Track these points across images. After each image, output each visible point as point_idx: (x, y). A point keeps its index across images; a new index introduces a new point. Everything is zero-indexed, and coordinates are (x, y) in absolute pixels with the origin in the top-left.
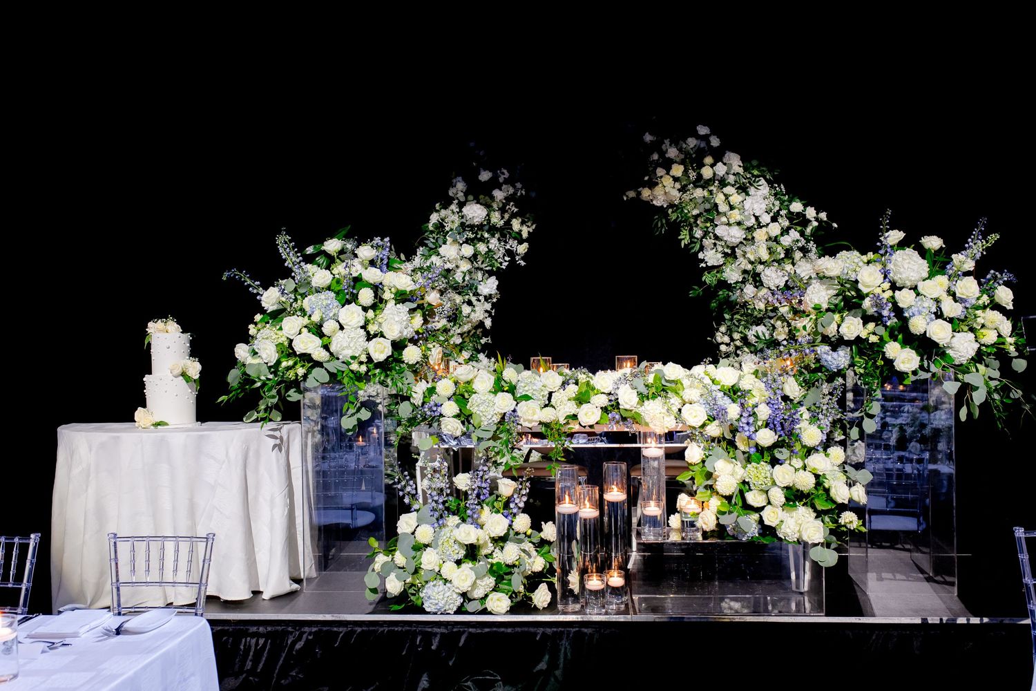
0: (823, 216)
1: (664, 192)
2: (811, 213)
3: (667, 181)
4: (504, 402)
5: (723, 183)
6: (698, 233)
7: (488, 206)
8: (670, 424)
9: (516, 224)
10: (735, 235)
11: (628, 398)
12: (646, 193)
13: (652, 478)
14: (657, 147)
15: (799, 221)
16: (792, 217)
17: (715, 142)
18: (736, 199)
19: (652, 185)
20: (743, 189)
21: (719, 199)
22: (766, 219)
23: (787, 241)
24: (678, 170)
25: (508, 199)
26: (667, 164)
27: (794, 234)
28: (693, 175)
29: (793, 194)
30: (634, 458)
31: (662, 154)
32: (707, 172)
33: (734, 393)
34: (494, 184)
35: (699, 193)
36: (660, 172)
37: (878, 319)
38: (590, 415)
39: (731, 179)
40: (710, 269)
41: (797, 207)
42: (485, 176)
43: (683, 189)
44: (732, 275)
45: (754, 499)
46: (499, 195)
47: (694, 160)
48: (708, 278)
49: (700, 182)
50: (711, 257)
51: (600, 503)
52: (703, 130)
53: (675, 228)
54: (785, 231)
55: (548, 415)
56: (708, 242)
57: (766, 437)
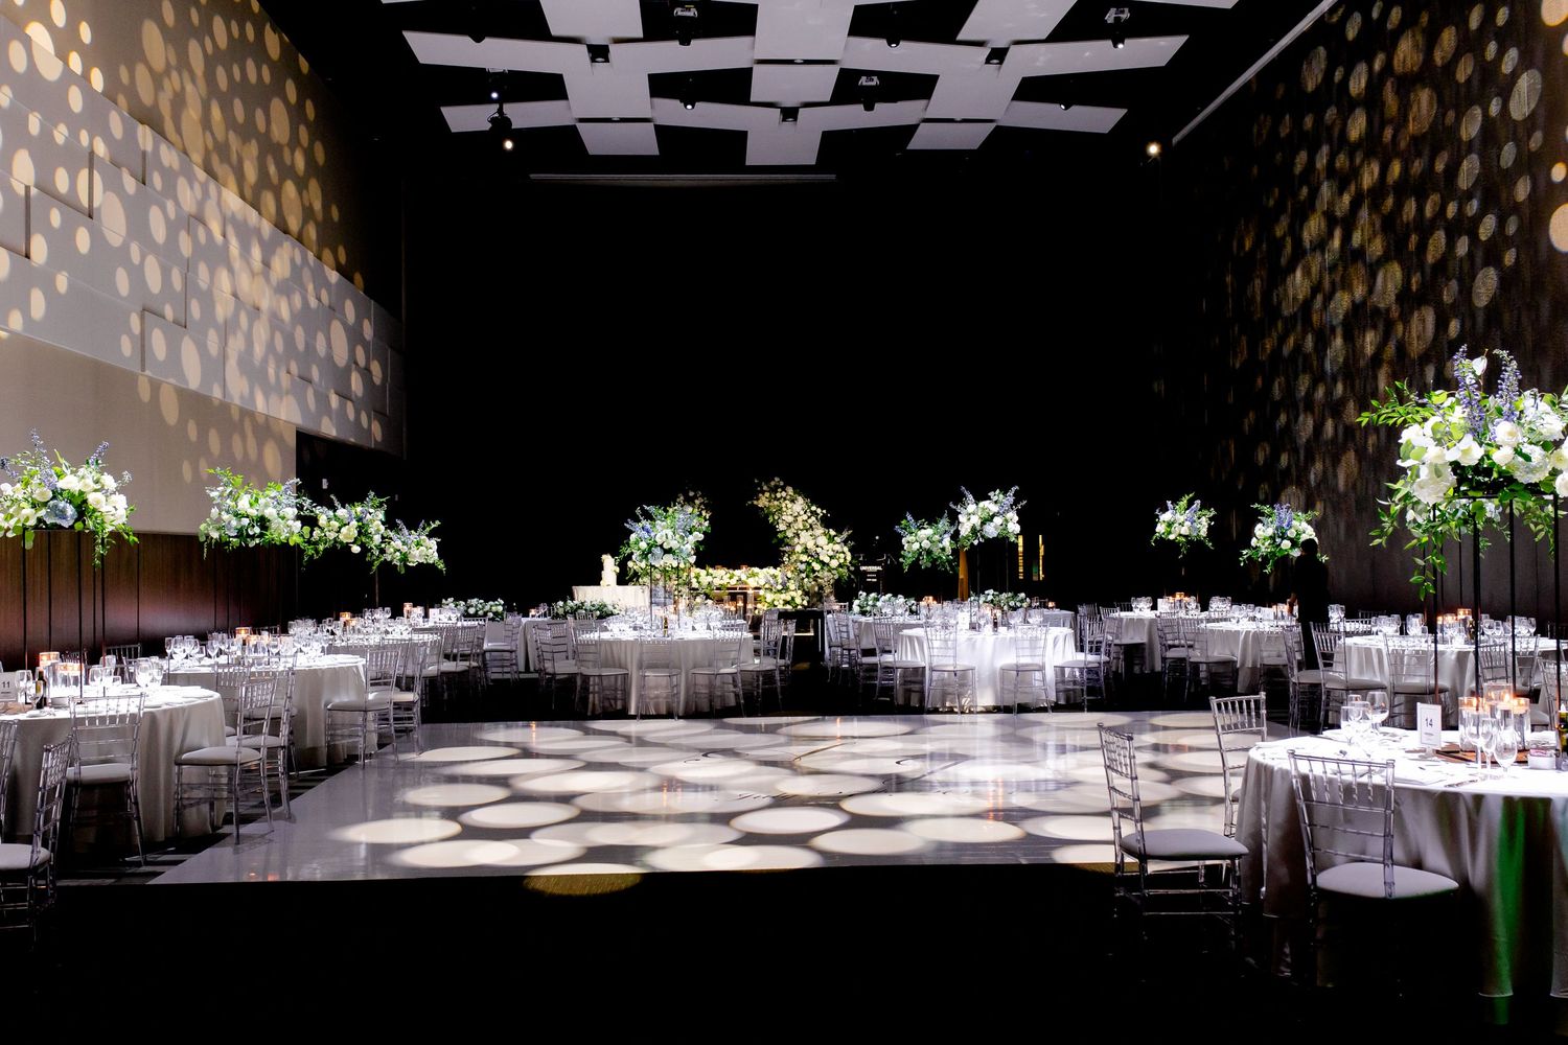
0: (824, 511)
1: (763, 502)
2: (819, 511)
3: (764, 498)
4: (709, 579)
5: (785, 499)
6: (776, 518)
7: (694, 507)
8: (755, 585)
9: (704, 513)
10: (790, 519)
11: (744, 578)
12: (755, 502)
13: (750, 599)
14: (760, 485)
15: (814, 513)
16: (811, 512)
17: (782, 483)
18: (790, 505)
19: (758, 499)
20: (793, 501)
21: (784, 505)
22: (802, 513)
23: (810, 521)
24: (767, 495)
25: (701, 504)
26: (763, 492)
27: (813, 518)
28: (773, 496)
29: (813, 503)
30: (745, 595)
31: (762, 487)
32: (778, 495)
33: (774, 577)
34: (695, 497)
35: (776, 503)
36: (761, 495)
37: (812, 556)
38: (733, 582)
39: (788, 497)
40: (780, 532)
41: (814, 508)
42: (691, 494)
43: (770, 501)
44: (790, 534)
45: (776, 603)
46: (697, 502)
47: (774, 490)
48: (779, 536)
49: (776, 499)
50: (782, 527)
51: (736, 607)
52: (777, 479)
53: (767, 516)
54: (809, 517)
55: (722, 582)
56: (780, 521)
57: (780, 587)
